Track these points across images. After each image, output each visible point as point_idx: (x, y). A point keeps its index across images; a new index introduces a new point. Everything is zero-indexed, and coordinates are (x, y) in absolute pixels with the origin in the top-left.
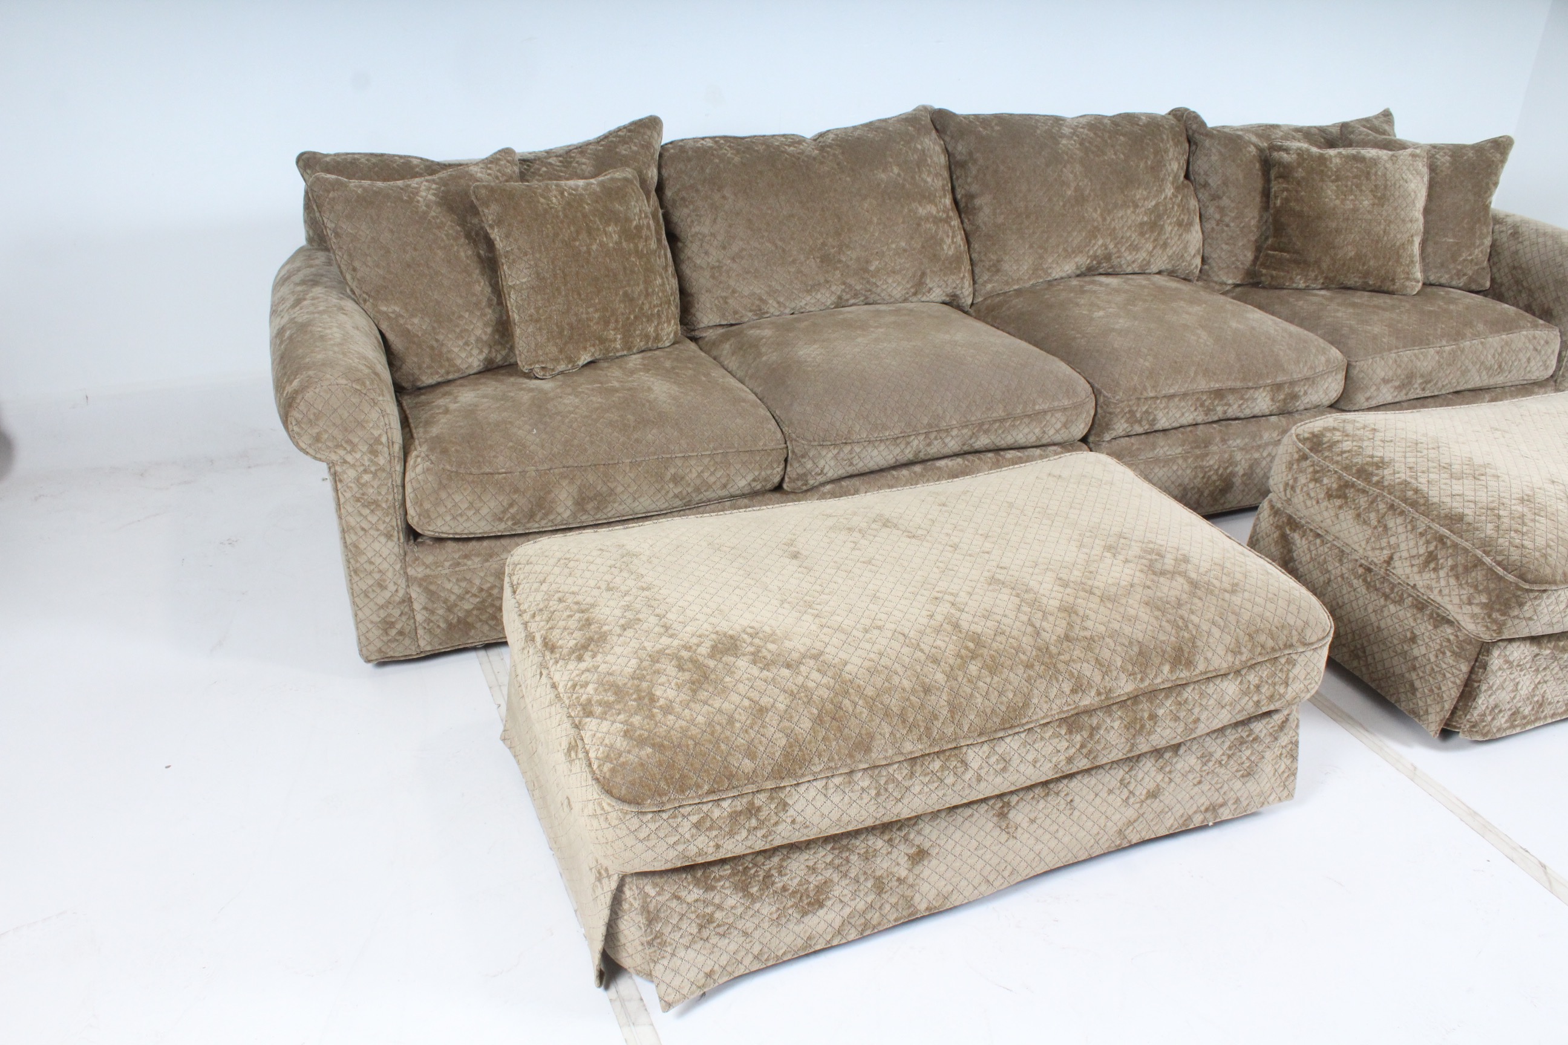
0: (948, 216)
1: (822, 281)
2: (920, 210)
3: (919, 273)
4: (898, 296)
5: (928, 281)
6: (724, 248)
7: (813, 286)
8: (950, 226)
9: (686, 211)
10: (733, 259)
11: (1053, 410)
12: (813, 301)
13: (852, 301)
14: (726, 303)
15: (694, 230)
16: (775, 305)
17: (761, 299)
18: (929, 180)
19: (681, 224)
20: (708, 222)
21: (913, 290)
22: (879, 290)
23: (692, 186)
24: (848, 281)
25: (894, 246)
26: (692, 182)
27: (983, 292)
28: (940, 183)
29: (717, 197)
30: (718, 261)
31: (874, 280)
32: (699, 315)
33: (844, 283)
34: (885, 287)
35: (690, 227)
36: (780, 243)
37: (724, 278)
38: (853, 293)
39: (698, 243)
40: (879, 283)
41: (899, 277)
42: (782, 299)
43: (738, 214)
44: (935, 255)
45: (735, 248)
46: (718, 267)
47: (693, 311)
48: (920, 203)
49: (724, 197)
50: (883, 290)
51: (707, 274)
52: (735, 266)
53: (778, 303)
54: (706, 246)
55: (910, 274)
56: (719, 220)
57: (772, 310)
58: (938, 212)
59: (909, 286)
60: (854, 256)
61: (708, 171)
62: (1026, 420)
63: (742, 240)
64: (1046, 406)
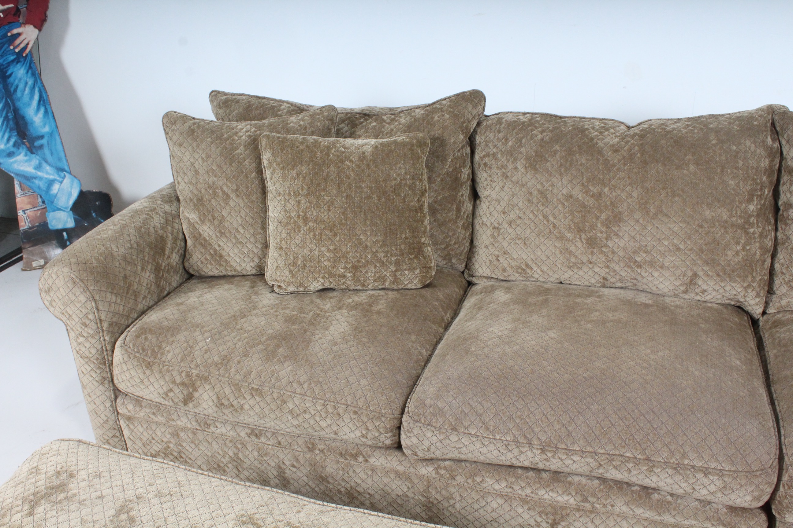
0: (747, 222)
1: (585, 259)
2: (707, 213)
3: (690, 274)
4: (666, 290)
5: (700, 283)
6: (504, 213)
7: (576, 264)
8: (747, 233)
9: (485, 175)
10: (510, 224)
11: (706, 472)
12: (576, 276)
13: (619, 284)
14: (498, 260)
15: (486, 193)
16: (539, 271)
17: (527, 265)
18: (732, 183)
19: (481, 185)
20: (497, 189)
21: (683, 288)
22: (645, 281)
23: (494, 154)
24: (612, 265)
25: (666, 243)
26: (495, 150)
27: (778, 305)
28: (749, 188)
29: (510, 166)
30: (499, 223)
31: (639, 270)
32: (477, 265)
33: (608, 267)
34: (651, 279)
35: (485, 189)
36: (551, 218)
37: (500, 239)
38: (618, 277)
39: (487, 204)
40: (644, 274)
41: (666, 273)
42: (545, 269)
43: (523, 185)
44: (713, 260)
45: (513, 216)
46: (498, 228)
47: (474, 260)
48: (709, 205)
49: (516, 168)
50: (650, 282)
51: (489, 232)
52: (510, 230)
53: (542, 271)
54: (492, 209)
55: (678, 272)
56: (506, 188)
57: (536, 276)
58: (731, 216)
59: (677, 283)
60: (622, 244)
61: (510, 144)
62: (670, 471)
63: (519, 209)
64: (698, 463)
